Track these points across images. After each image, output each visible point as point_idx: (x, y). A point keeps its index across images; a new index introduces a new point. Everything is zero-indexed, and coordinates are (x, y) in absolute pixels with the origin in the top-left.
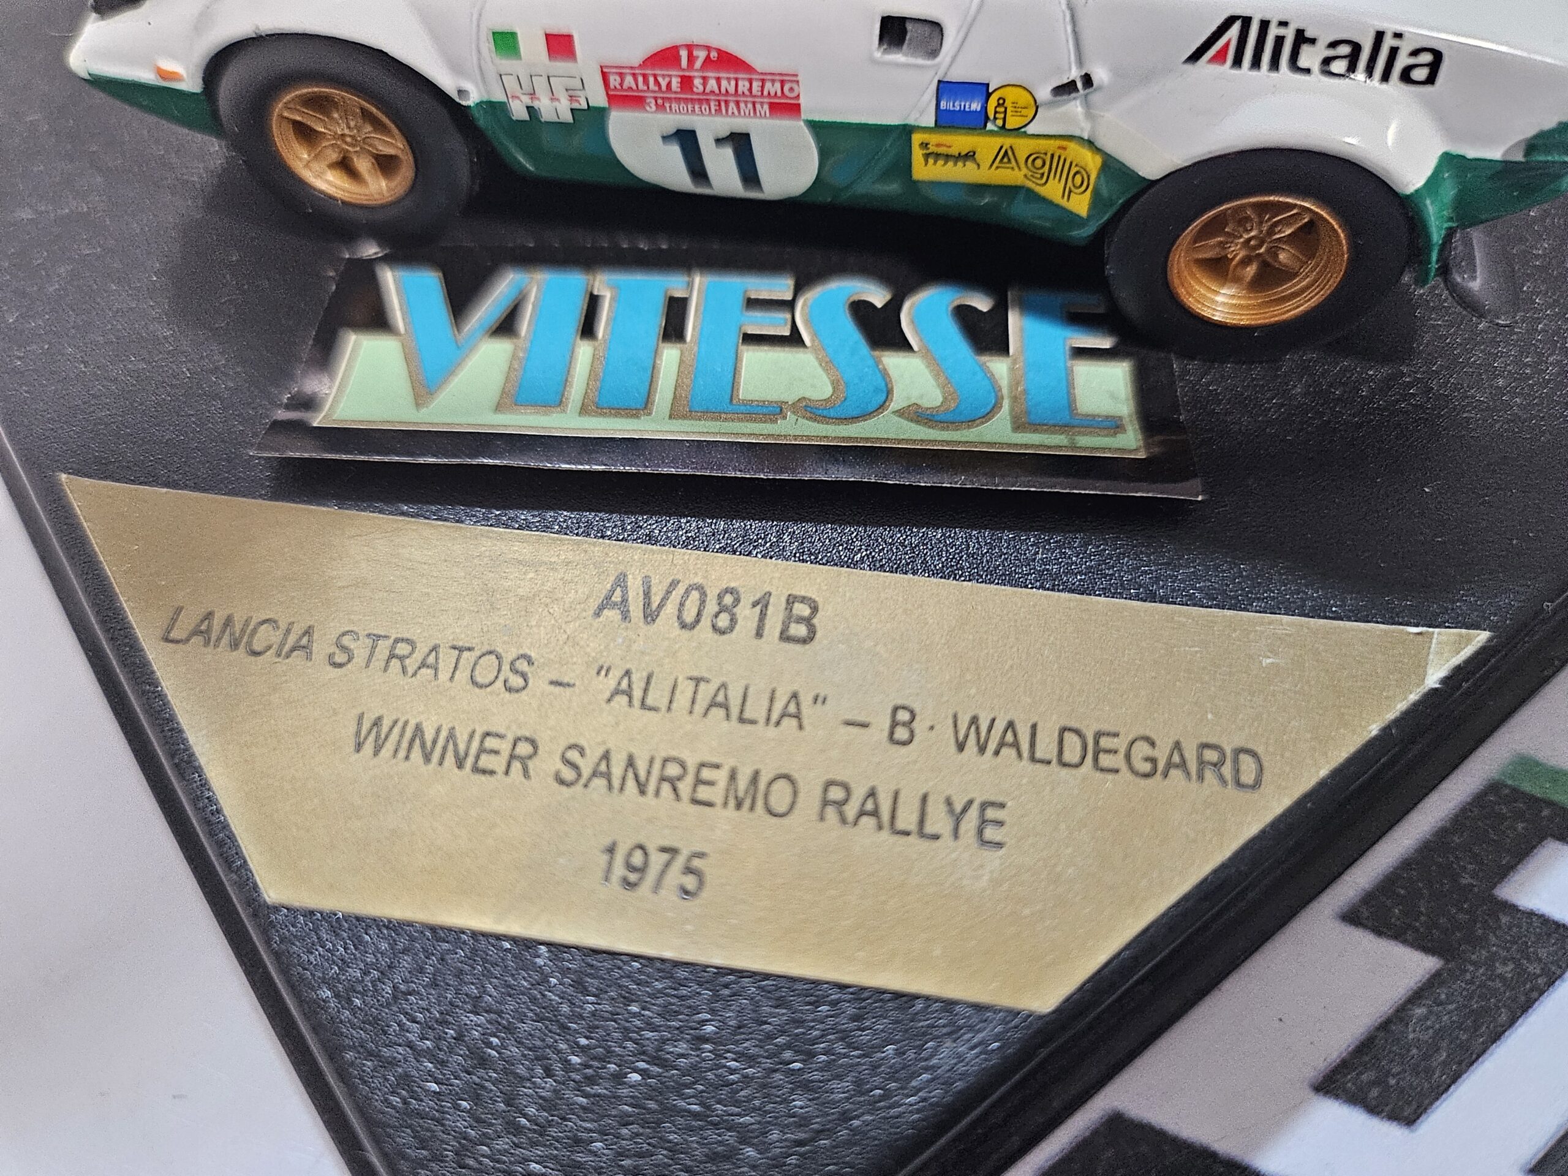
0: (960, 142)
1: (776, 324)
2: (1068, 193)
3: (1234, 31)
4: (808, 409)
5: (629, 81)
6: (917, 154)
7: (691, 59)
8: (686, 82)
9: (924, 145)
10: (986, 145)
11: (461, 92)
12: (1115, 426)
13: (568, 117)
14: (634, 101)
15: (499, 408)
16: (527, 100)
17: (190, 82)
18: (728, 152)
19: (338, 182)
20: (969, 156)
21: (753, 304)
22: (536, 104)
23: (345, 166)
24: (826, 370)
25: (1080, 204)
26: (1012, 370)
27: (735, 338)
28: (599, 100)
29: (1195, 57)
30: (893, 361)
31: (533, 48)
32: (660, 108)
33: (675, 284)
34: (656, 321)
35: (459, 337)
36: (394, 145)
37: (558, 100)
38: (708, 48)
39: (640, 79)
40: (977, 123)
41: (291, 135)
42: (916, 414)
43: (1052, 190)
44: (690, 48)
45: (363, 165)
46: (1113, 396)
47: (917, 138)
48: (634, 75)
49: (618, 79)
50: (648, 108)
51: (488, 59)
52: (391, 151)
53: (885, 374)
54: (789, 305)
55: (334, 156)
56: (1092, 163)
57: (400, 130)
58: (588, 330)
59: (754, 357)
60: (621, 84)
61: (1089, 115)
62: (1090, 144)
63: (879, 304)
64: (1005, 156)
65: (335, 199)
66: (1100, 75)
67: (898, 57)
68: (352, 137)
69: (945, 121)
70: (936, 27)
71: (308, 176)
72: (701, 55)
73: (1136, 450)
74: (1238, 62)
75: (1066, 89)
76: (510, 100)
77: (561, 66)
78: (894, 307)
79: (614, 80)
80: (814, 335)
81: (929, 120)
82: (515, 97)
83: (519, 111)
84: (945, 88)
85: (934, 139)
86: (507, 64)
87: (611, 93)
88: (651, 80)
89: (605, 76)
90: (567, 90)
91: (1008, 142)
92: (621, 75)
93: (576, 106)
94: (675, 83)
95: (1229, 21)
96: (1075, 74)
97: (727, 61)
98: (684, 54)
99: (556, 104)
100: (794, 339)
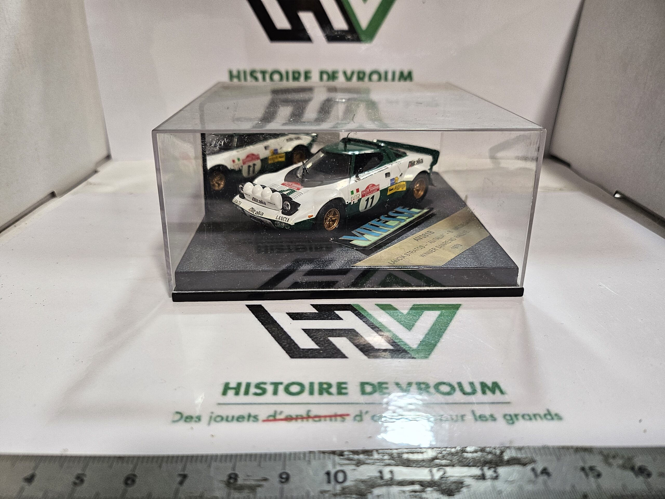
2: (402, 189)
3: (410, 163)
6: (388, 191)
11: (347, 203)
13: (357, 202)
14: (364, 196)
17: (314, 216)
18: (371, 200)
22: (354, 201)
28: (361, 197)
29: (408, 167)
36: (336, 217)
38: (371, 184)
48: (365, 192)
50: (366, 196)
51: (350, 196)
55: (328, 223)
56: (404, 183)
57: (339, 213)
60: (363, 193)
67: (387, 178)
68: (331, 218)
70: (389, 173)
72: (371, 186)
74: (411, 166)
77: (358, 193)
81: (390, 185)
82: (352, 201)
83: (352, 203)
84: (391, 180)
87: (362, 195)
90: (358, 197)
93: (358, 199)
94: (368, 191)
96: (400, 174)
97: (373, 185)
98: (369, 186)
99: (356, 200)
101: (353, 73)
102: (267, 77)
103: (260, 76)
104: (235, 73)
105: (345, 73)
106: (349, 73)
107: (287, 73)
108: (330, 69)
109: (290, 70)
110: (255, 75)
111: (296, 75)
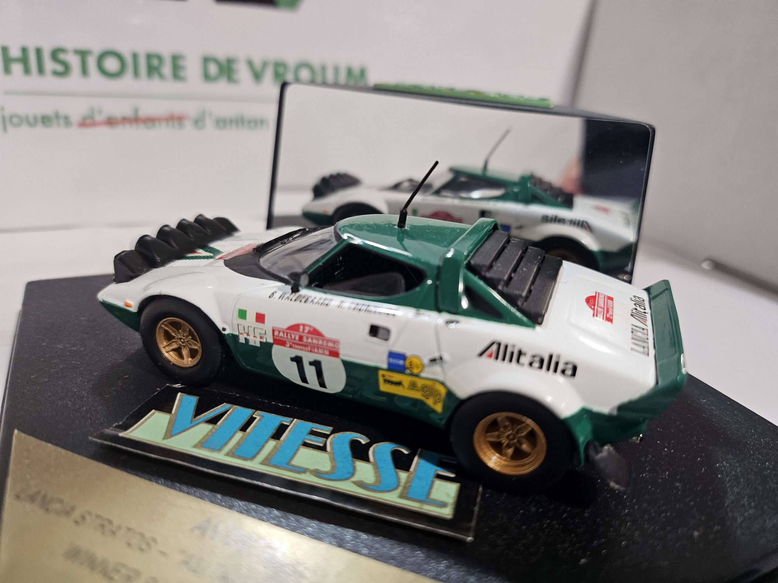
0: (396, 377)
1: (318, 441)
2: (435, 403)
3: (494, 347)
4: (317, 473)
5: (281, 334)
6: (381, 380)
7: (304, 329)
8: (301, 338)
9: (383, 376)
10: (406, 379)
11: (224, 329)
12: (443, 505)
13: (258, 345)
14: (282, 343)
15: (195, 446)
16: (245, 336)
17: (134, 309)
18: (313, 368)
19: (174, 356)
20: (399, 384)
21: (313, 433)
22: (248, 337)
23: (178, 351)
24: (331, 461)
25: (439, 408)
26: (408, 477)
27: (300, 442)
28: (271, 340)
29: (481, 354)
30: (360, 465)
31: (251, 317)
32: (291, 347)
33: (286, 420)
34: (272, 430)
35: (193, 420)
36: (197, 346)
37: (256, 337)
38: (310, 326)
39: (285, 334)
40: (401, 370)
41: (162, 334)
42: (361, 484)
43: (430, 402)
44: (304, 325)
45: (185, 352)
46: (448, 495)
47: (381, 373)
48: (284, 333)
49: (278, 332)
50: (287, 345)
51: (235, 318)
52: (196, 347)
53: (354, 468)
54: (326, 436)
55: (175, 346)
56: (443, 391)
57: (200, 341)
58: (244, 429)
59: (304, 451)
60: (279, 334)
61: (444, 372)
62: (443, 384)
63: (363, 442)
64: (413, 386)
65: (170, 362)
66: (446, 357)
67: (375, 339)
68: (184, 339)
69: (392, 368)
70: (388, 331)
71: (164, 351)
72: (307, 329)
73: (448, 515)
74: (497, 358)
75: (433, 360)
76: (240, 335)
77: (259, 325)
78: (369, 445)
79: (276, 333)
80: (332, 448)
81: (385, 366)
82: (241, 334)
83: (242, 340)
84: (392, 355)
85: (387, 374)
86: (241, 321)
87: (275, 337)
88: (289, 335)
89: (273, 331)
90: (260, 334)
91: (414, 379)
92: (279, 332)
93: (262, 340)
94: (297, 338)
95: (492, 344)
96: (436, 355)
97: (316, 332)
98: (301, 328)
99: (255, 338)
100: (323, 449)
101: (265, 64)
102: (92, 62)
103: (74, 61)
104: (15, 53)
105: (250, 64)
106: (258, 64)
107: (135, 56)
108: (221, 54)
109: (142, 50)
110: (62, 56)
111: (155, 62)
